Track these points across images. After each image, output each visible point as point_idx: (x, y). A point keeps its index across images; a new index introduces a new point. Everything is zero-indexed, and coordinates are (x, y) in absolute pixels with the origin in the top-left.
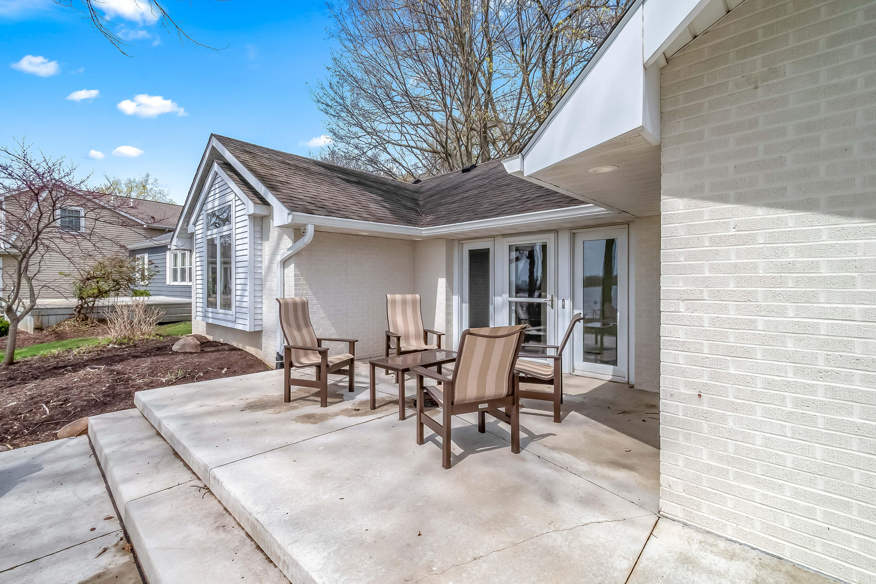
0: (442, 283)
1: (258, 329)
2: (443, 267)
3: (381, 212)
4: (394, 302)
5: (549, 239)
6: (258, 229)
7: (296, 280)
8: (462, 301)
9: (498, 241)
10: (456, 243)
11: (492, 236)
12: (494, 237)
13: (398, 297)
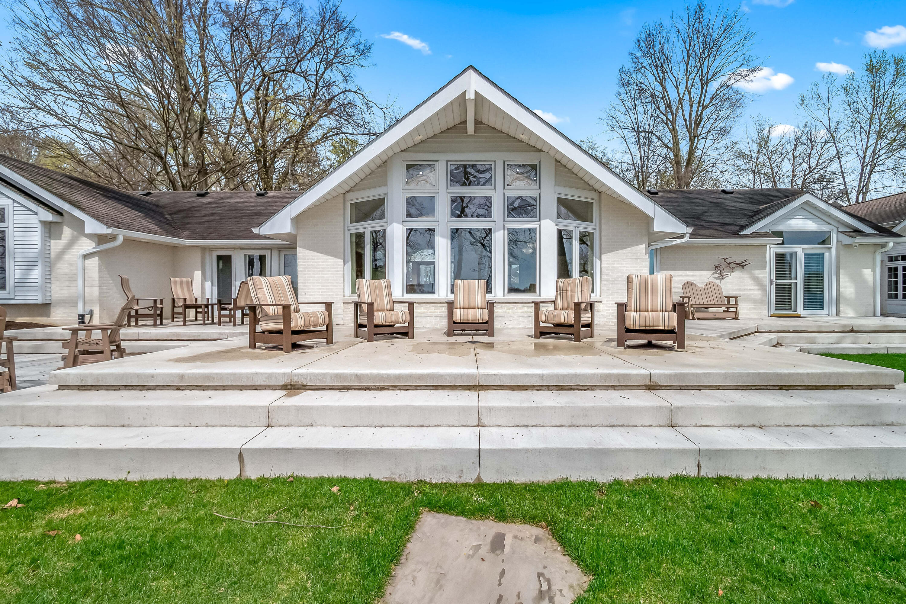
0: (198, 274)
1: (48, 302)
2: (199, 264)
3: (155, 228)
4: (175, 282)
5: (267, 253)
6: (47, 230)
7: (99, 268)
8: (212, 285)
9: (237, 252)
10: (207, 251)
11: (234, 248)
12: (235, 249)
13: (178, 279)
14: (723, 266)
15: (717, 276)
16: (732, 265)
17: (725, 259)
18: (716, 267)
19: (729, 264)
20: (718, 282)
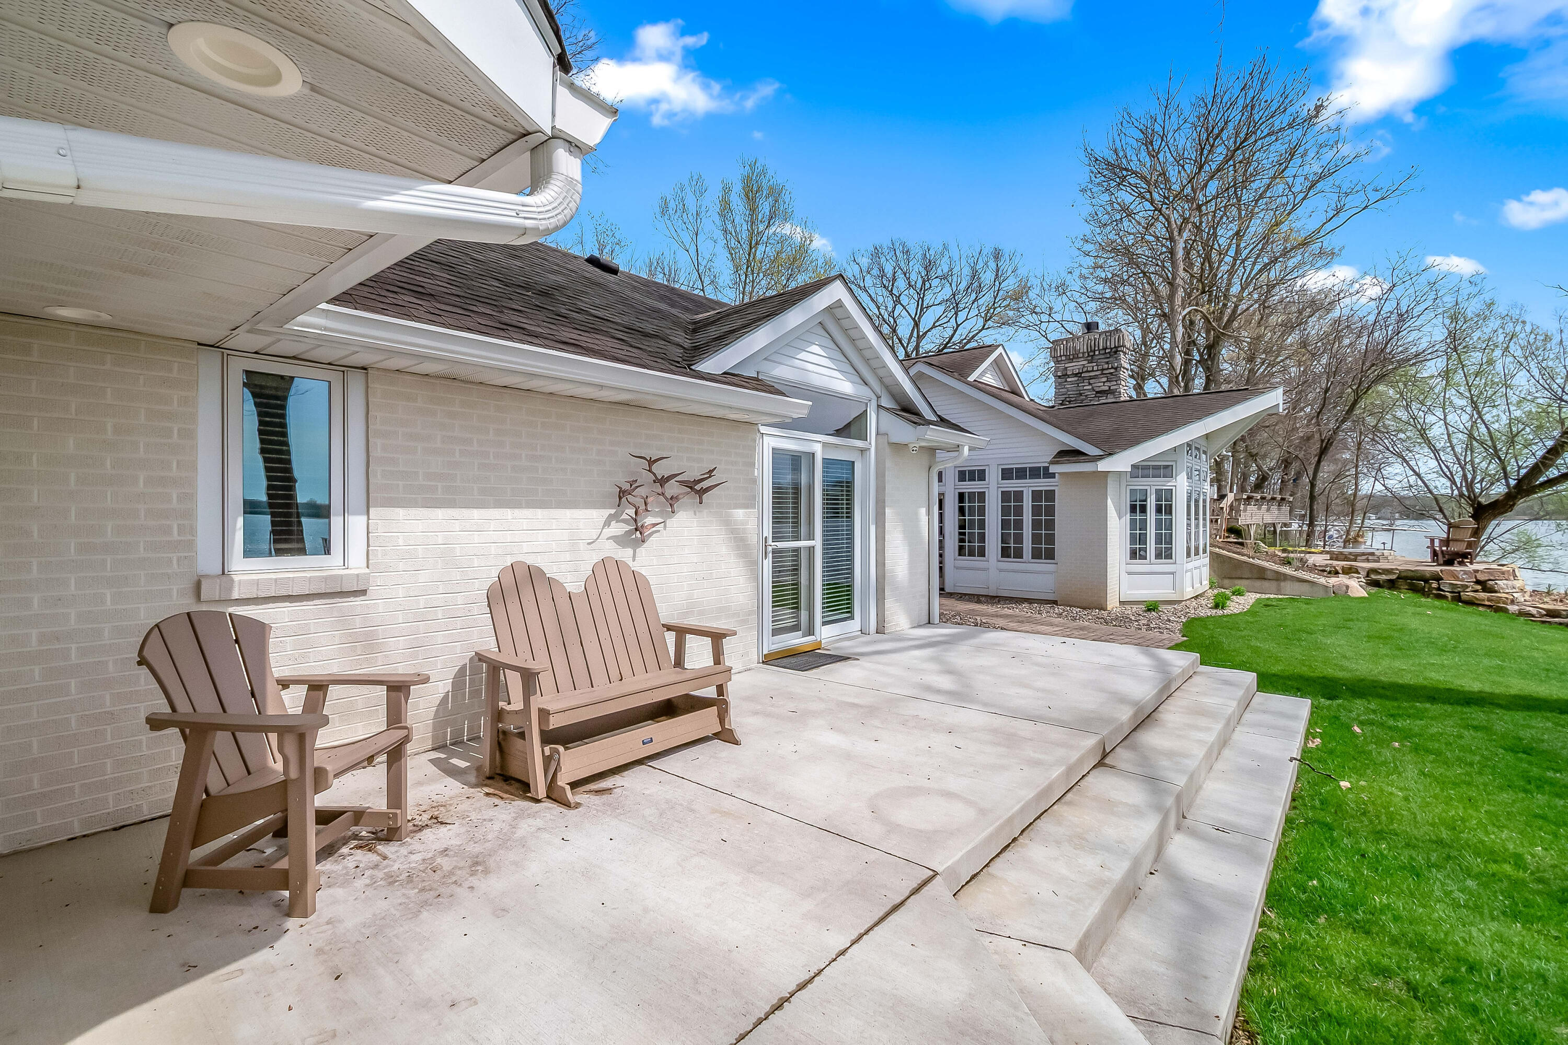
14: (641, 491)
15: (618, 529)
16: (672, 488)
17: (651, 462)
18: (622, 493)
19: (663, 481)
20: (624, 555)
